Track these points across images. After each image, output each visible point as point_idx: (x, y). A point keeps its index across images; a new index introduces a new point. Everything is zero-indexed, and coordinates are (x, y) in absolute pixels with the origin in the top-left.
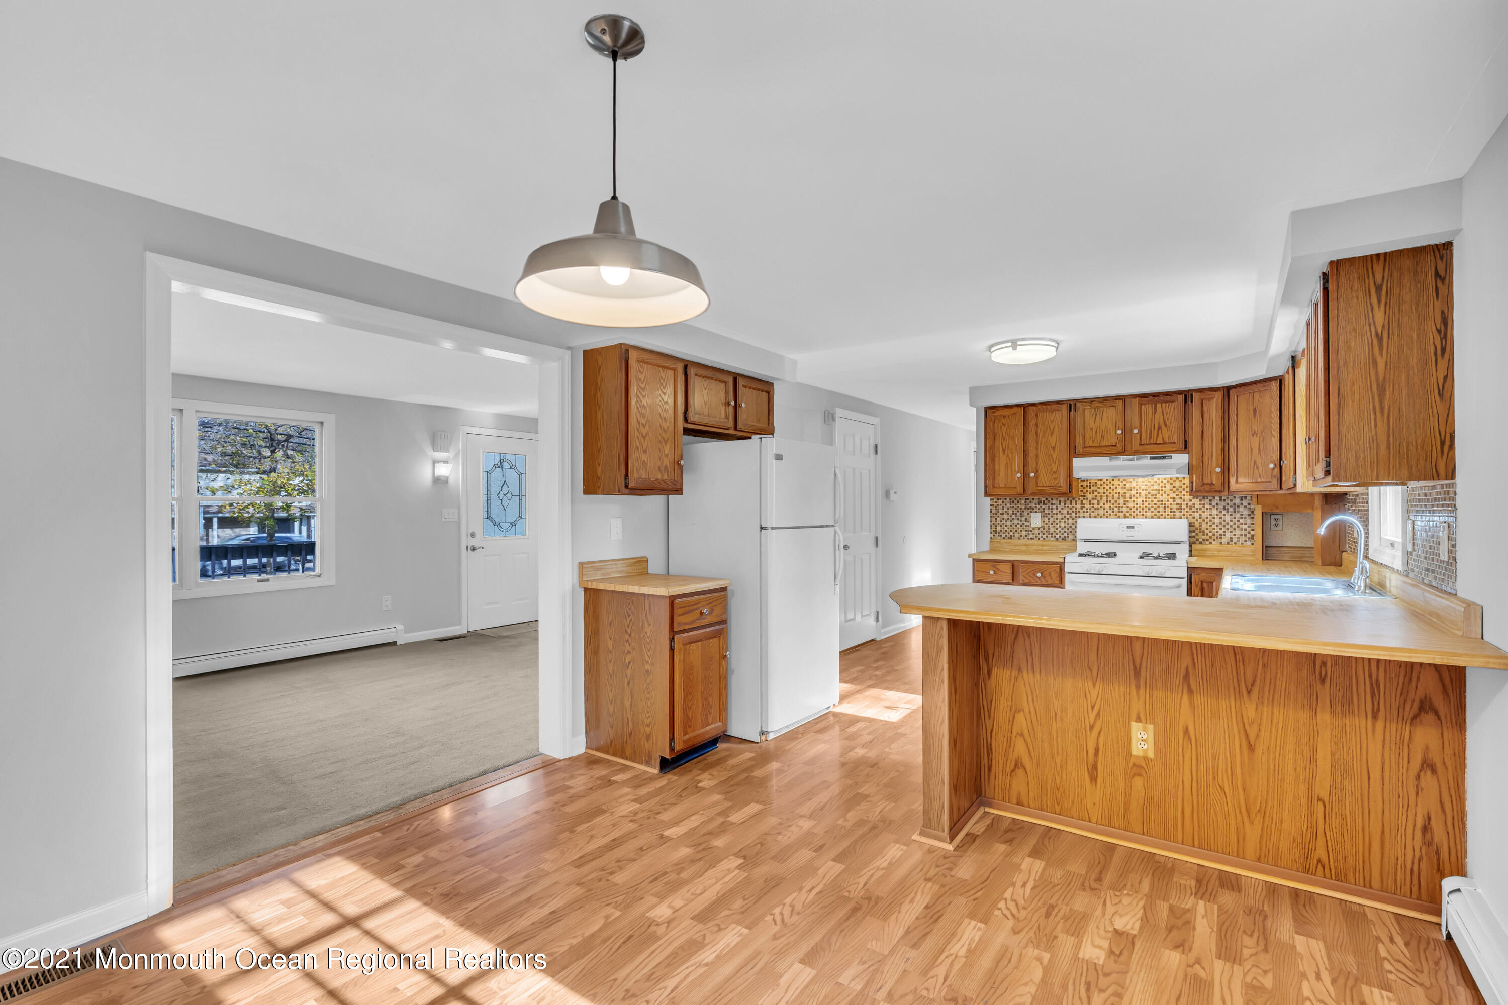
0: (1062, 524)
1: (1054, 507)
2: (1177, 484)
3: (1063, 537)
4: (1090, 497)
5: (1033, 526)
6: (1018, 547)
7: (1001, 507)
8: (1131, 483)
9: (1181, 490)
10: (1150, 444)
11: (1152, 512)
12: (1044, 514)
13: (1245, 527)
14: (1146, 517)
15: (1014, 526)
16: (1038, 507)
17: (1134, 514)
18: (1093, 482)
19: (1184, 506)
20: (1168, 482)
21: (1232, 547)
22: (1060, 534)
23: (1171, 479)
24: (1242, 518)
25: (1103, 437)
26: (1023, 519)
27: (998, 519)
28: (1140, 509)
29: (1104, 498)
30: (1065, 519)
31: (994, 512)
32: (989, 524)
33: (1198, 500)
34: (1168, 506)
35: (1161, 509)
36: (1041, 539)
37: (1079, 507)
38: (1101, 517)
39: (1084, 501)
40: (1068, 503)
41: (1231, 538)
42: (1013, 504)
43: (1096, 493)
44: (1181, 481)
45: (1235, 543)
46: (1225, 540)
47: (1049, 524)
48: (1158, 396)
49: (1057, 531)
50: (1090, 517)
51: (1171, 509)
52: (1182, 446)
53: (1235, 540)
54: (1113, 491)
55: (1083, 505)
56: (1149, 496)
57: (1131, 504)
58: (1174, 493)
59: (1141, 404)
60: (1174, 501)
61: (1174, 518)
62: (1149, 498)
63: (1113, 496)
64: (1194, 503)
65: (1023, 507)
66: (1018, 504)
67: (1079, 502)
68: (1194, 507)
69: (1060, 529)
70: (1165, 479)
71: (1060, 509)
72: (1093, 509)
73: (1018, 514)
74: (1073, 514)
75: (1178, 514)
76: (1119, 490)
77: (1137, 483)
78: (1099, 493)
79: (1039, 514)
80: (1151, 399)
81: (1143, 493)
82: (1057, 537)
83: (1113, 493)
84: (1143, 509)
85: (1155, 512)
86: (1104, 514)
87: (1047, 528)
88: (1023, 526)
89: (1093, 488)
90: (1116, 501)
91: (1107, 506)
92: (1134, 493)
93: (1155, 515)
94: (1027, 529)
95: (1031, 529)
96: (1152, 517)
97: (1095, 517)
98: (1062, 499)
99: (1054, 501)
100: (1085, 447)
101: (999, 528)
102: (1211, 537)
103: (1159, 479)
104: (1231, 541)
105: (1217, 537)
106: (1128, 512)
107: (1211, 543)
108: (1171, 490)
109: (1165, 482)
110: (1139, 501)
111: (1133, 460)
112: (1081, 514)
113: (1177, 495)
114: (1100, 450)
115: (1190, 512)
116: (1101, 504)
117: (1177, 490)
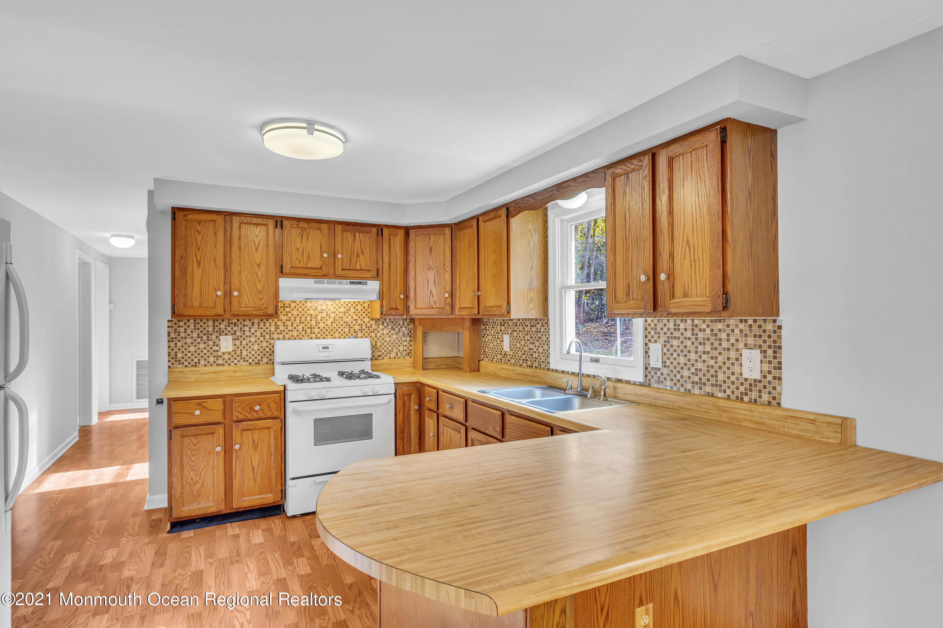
0: (256, 347)
1: (247, 329)
2: (359, 308)
3: (256, 361)
4: (284, 318)
5: (223, 350)
6: (205, 376)
7: (182, 330)
8: (322, 305)
9: (362, 312)
10: (350, 270)
11: (340, 333)
12: (235, 337)
13: (405, 343)
14: (334, 338)
15: (199, 351)
16: (229, 329)
17: (324, 335)
18: (287, 303)
19: (364, 327)
20: (352, 305)
21: (397, 361)
22: (253, 358)
23: (354, 302)
24: (404, 336)
25: (309, 258)
26: (211, 343)
27: (179, 344)
28: (329, 330)
29: (298, 320)
30: (259, 342)
31: (172, 335)
32: (166, 350)
33: (374, 321)
34: (352, 327)
35: (347, 330)
36: (232, 364)
37: (273, 328)
38: (295, 339)
39: (279, 323)
40: (262, 325)
41: (397, 353)
42: (198, 326)
43: (290, 315)
44: (362, 305)
45: (399, 357)
46: (393, 355)
47: (241, 347)
48: (357, 226)
49: (250, 355)
50: (284, 339)
51: (354, 330)
52: (375, 274)
53: (399, 355)
54: (306, 312)
55: (277, 327)
56: (337, 318)
57: (321, 325)
58: (357, 315)
59: (343, 231)
60: (357, 322)
61: (357, 337)
62: (337, 320)
63: (306, 317)
64: (371, 325)
65: (211, 329)
66: (205, 326)
67: (273, 324)
68: (371, 327)
69: (253, 352)
70: (350, 303)
71: (253, 331)
72: (287, 331)
73: (205, 337)
74: (267, 336)
75: (359, 334)
76: (311, 312)
77: (327, 305)
78: (292, 315)
79: (230, 338)
80: (351, 227)
81: (332, 315)
82: (250, 361)
83: (306, 315)
84: (332, 330)
85: (342, 332)
86: (298, 336)
87: (238, 352)
88: (211, 351)
89: (287, 310)
90: (308, 323)
91: (300, 328)
92: (324, 315)
93: (342, 335)
94: (215, 354)
95: (220, 354)
96: (339, 338)
97: (289, 339)
98: (256, 321)
99: (247, 323)
100: (292, 267)
101: (180, 355)
102: (383, 353)
103: (345, 302)
104: (397, 355)
105: (388, 353)
106: (319, 333)
107: (383, 358)
108: (355, 313)
109: (350, 305)
110: (329, 323)
111: (335, 283)
112: (275, 336)
113: (359, 317)
114: (306, 271)
115: (369, 332)
116: (295, 325)
117: (359, 312)
